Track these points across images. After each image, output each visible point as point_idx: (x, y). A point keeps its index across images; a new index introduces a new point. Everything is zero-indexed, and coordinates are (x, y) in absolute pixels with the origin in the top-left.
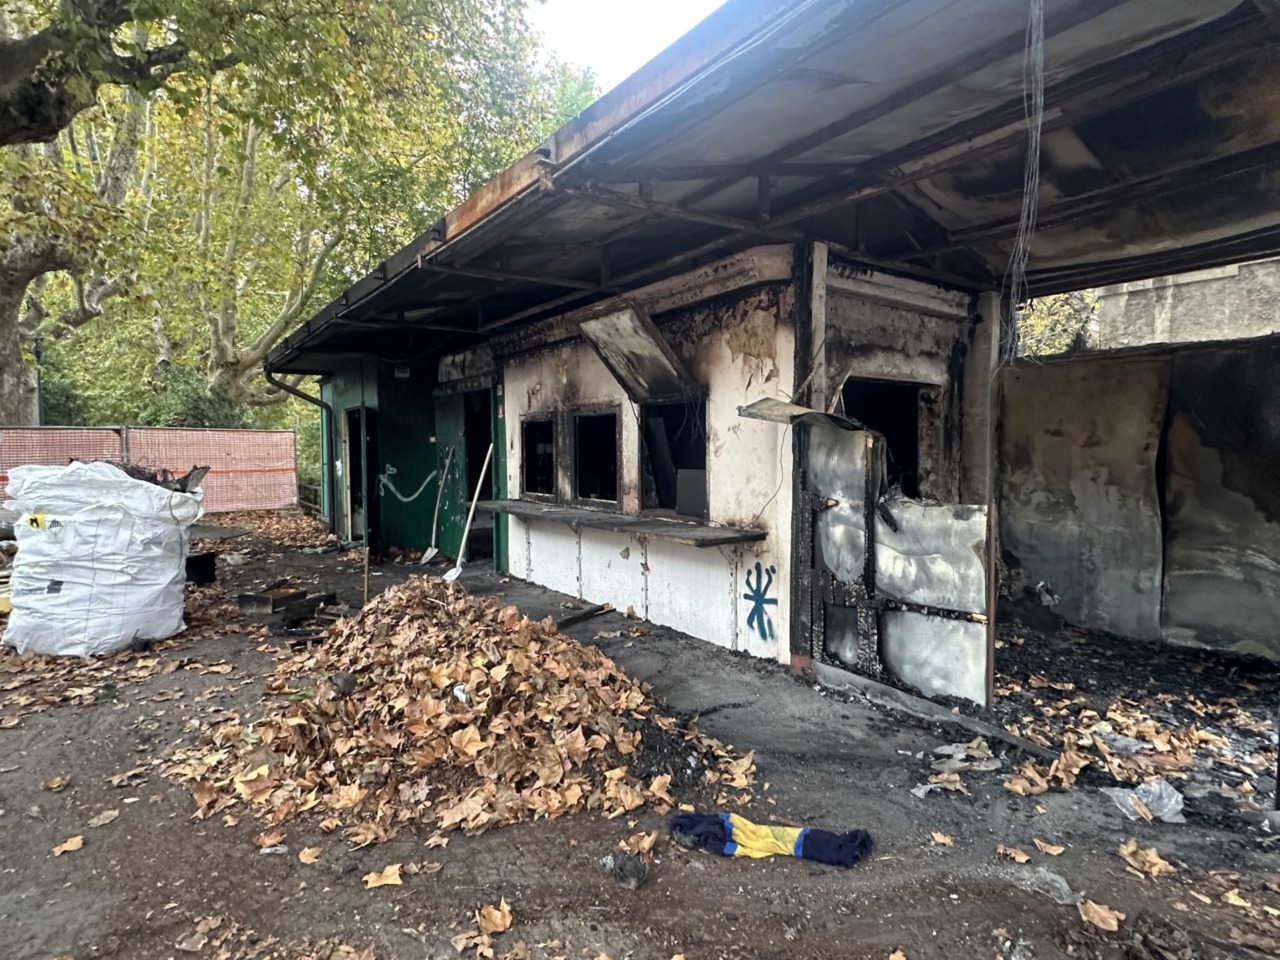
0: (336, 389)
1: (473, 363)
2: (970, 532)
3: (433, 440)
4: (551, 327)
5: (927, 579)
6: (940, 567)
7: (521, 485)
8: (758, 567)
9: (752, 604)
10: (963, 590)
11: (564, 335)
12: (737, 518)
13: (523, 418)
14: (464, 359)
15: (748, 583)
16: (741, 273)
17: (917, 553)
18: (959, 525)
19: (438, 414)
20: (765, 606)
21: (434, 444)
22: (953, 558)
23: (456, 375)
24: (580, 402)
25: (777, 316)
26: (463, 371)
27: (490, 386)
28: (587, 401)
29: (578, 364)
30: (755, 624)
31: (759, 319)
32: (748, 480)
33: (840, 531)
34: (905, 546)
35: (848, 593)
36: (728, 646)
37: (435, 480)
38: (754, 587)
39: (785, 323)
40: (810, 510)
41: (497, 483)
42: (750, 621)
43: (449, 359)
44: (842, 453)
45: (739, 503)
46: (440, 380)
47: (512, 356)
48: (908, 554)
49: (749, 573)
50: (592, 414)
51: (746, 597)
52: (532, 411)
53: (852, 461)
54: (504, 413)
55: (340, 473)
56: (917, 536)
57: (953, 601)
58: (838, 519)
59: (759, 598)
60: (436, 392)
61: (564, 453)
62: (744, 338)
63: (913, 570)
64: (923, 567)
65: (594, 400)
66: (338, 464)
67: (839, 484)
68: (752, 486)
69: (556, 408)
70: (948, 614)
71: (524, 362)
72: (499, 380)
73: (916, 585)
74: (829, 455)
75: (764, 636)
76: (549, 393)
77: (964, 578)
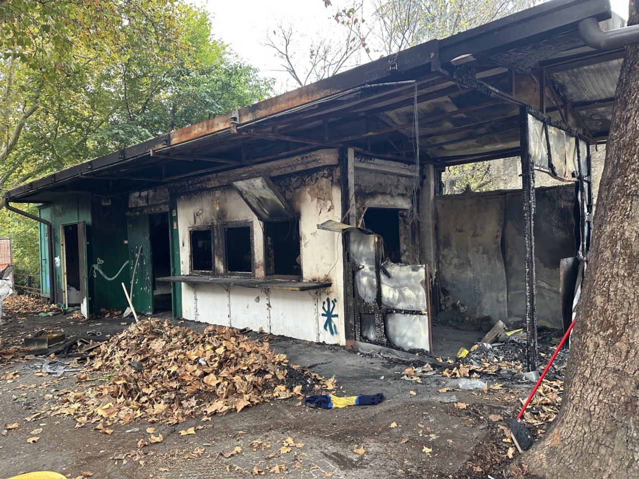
0: (54, 212)
1: (154, 197)
2: (419, 277)
3: (126, 242)
4: (209, 180)
5: (403, 298)
6: (408, 292)
7: (191, 267)
8: (328, 300)
9: (326, 318)
10: (417, 302)
11: (218, 185)
12: (317, 277)
13: (191, 229)
14: (148, 195)
15: (324, 308)
16: (315, 161)
17: (398, 288)
18: (414, 273)
19: (129, 226)
20: (332, 318)
21: (127, 244)
22: (412, 288)
23: (142, 203)
24: (228, 220)
25: (332, 181)
26: (147, 201)
27: (168, 210)
28: (232, 220)
29: (226, 200)
30: (328, 328)
31: (324, 182)
32: (322, 258)
33: (365, 280)
34: (394, 285)
35: (370, 307)
36: (315, 341)
37: (128, 266)
38: (327, 310)
39: (336, 184)
40: (351, 271)
41: (173, 266)
42: (325, 327)
43: (137, 194)
44: (364, 245)
45: (318, 270)
46: (130, 206)
47: (183, 194)
48: (394, 288)
49: (324, 303)
50: (236, 226)
51: (323, 315)
52: (196, 225)
53: (369, 248)
54: (177, 226)
55: (58, 265)
56: (398, 280)
57: (413, 306)
58: (364, 274)
59: (329, 315)
60: (128, 214)
61: (219, 247)
62: (317, 190)
63: (397, 295)
64: (401, 293)
65: (237, 219)
66: (57, 259)
67: (364, 258)
68: (323, 261)
69: (212, 223)
70: (413, 312)
71: (191, 198)
72: (174, 207)
73: (399, 301)
74: (359, 245)
75: (332, 333)
76: (208, 216)
77: (417, 296)
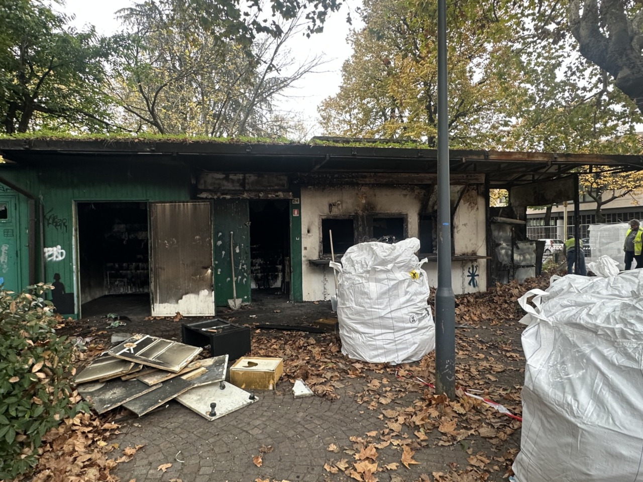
1: (257, 182)
2: (533, 248)
5: (525, 259)
6: (528, 256)
7: (321, 252)
8: (473, 266)
9: (471, 278)
10: (531, 261)
12: (466, 252)
14: (244, 179)
15: (469, 272)
17: (523, 254)
18: (531, 246)
20: (475, 277)
22: (530, 254)
23: (231, 186)
24: (377, 212)
25: (478, 193)
26: (242, 186)
27: (291, 198)
28: (383, 212)
29: (375, 195)
30: (472, 284)
31: (474, 193)
32: (470, 240)
33: (503, 250)
34: (520, 253)
35: (507, 267)
36: (461, 293)
38: (471, 272)
39: (480, 195)
40: (492, 245)
41: (293, 252)
42: (469, 284)
43: (221, 176)
44: (503, 231)
45: (466, 247)
46: (201, 187)
47: (312, 184)
48: (520, 255)
49: (469, 268)
50: (387, 217)
51: (468, 276)
52: (332, 214)
53: (507, 233)
54: (300, 213)
56: (522, 250)
57: (529, 263)
58: (503, 248)
59: (473, 275)
62: (468, 198)
63: (522, 258)
64: (524, 257)
65: (388, 212)
66: (51, 250)
67: (502, 239)
68: (472, 242)
69: (356, 213)
70: (528, 266)
71: (324, 189)
72: (294, 195)
73: (522, 261)
74: (499, 231)
75: (474, 286)
76: (350, 206)
77: (531, 258)
